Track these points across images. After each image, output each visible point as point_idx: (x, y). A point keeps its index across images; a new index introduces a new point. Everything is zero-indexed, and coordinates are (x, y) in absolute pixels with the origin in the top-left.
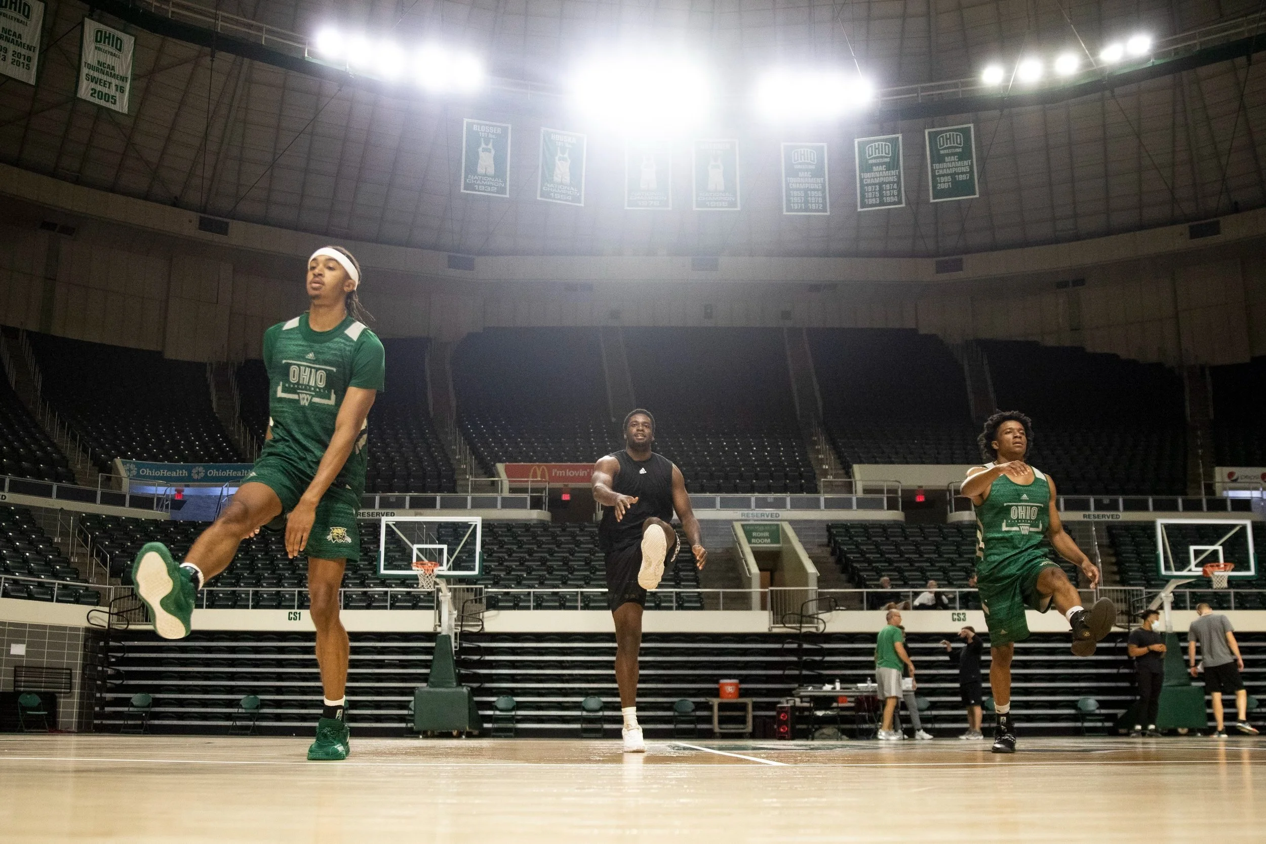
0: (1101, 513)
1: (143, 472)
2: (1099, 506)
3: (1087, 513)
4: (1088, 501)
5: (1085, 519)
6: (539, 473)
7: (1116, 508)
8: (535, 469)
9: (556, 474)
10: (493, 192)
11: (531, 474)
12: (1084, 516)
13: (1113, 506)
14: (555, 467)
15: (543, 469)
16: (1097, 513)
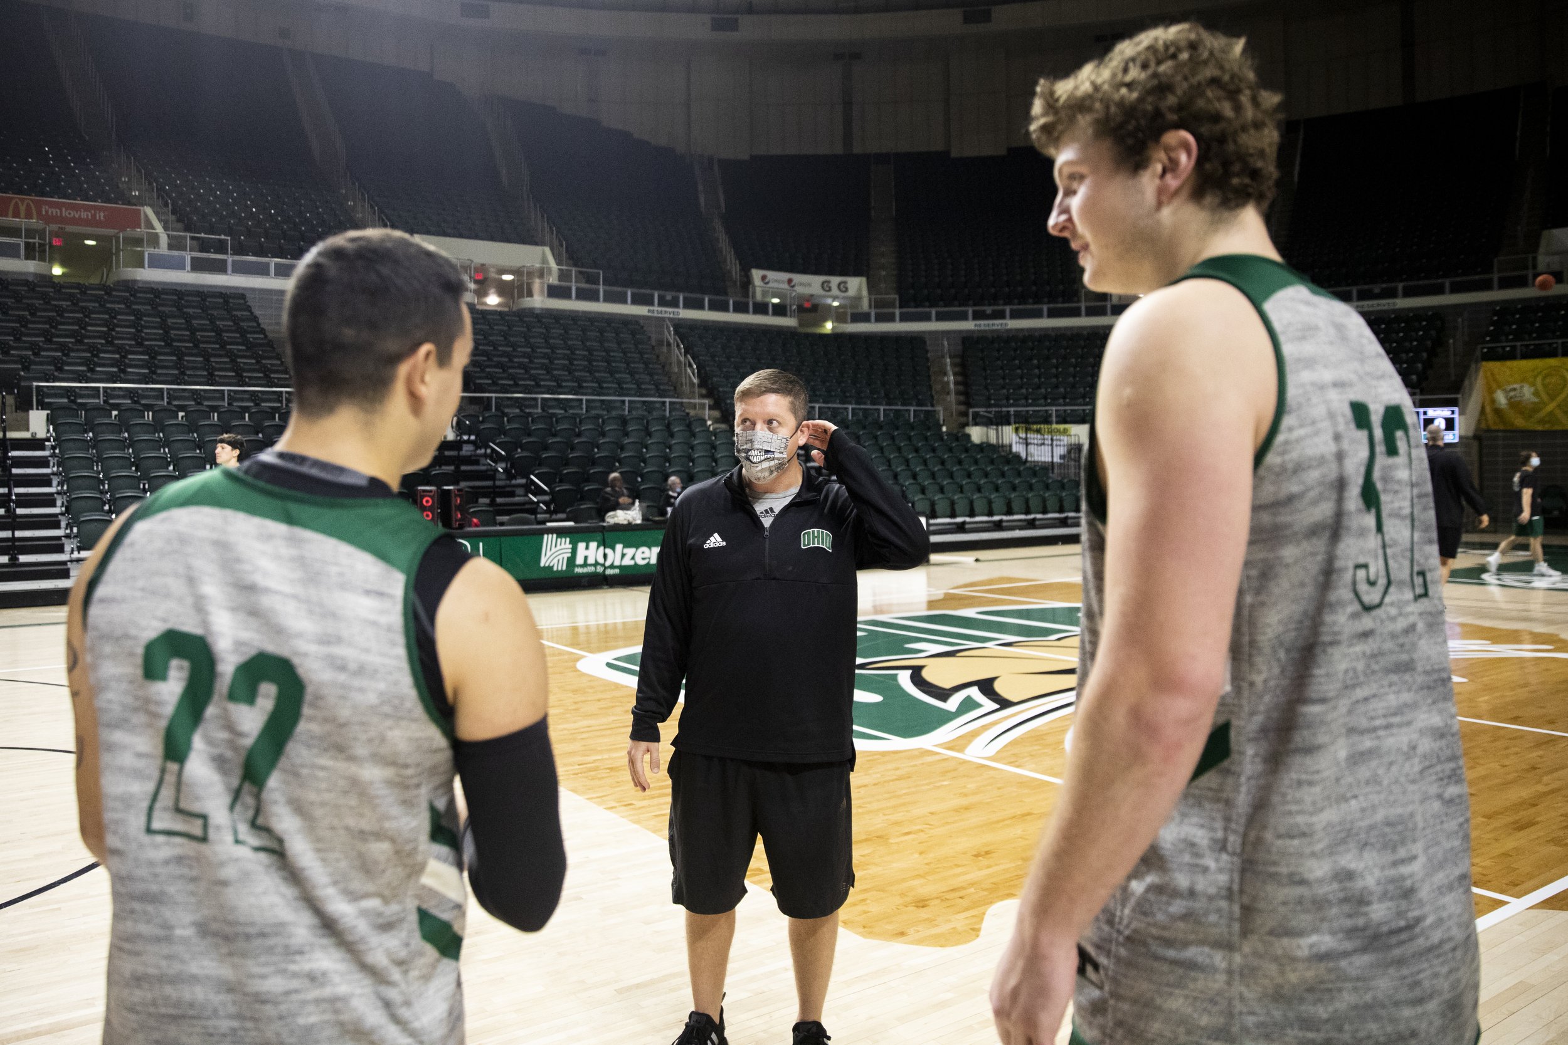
0: (664, 309)
2: (663, 303)
3: (651, 308)
4: (652, 296)
5: (650, 314)
6: (23, 209)
7: (676, 305)
8: (16, 204)
9: (47, 212)
11: (10, 212)
12: (649, 311)
13: (674, 304)
14: (46, 203)
15: (28, 205)
16: (660, 309)
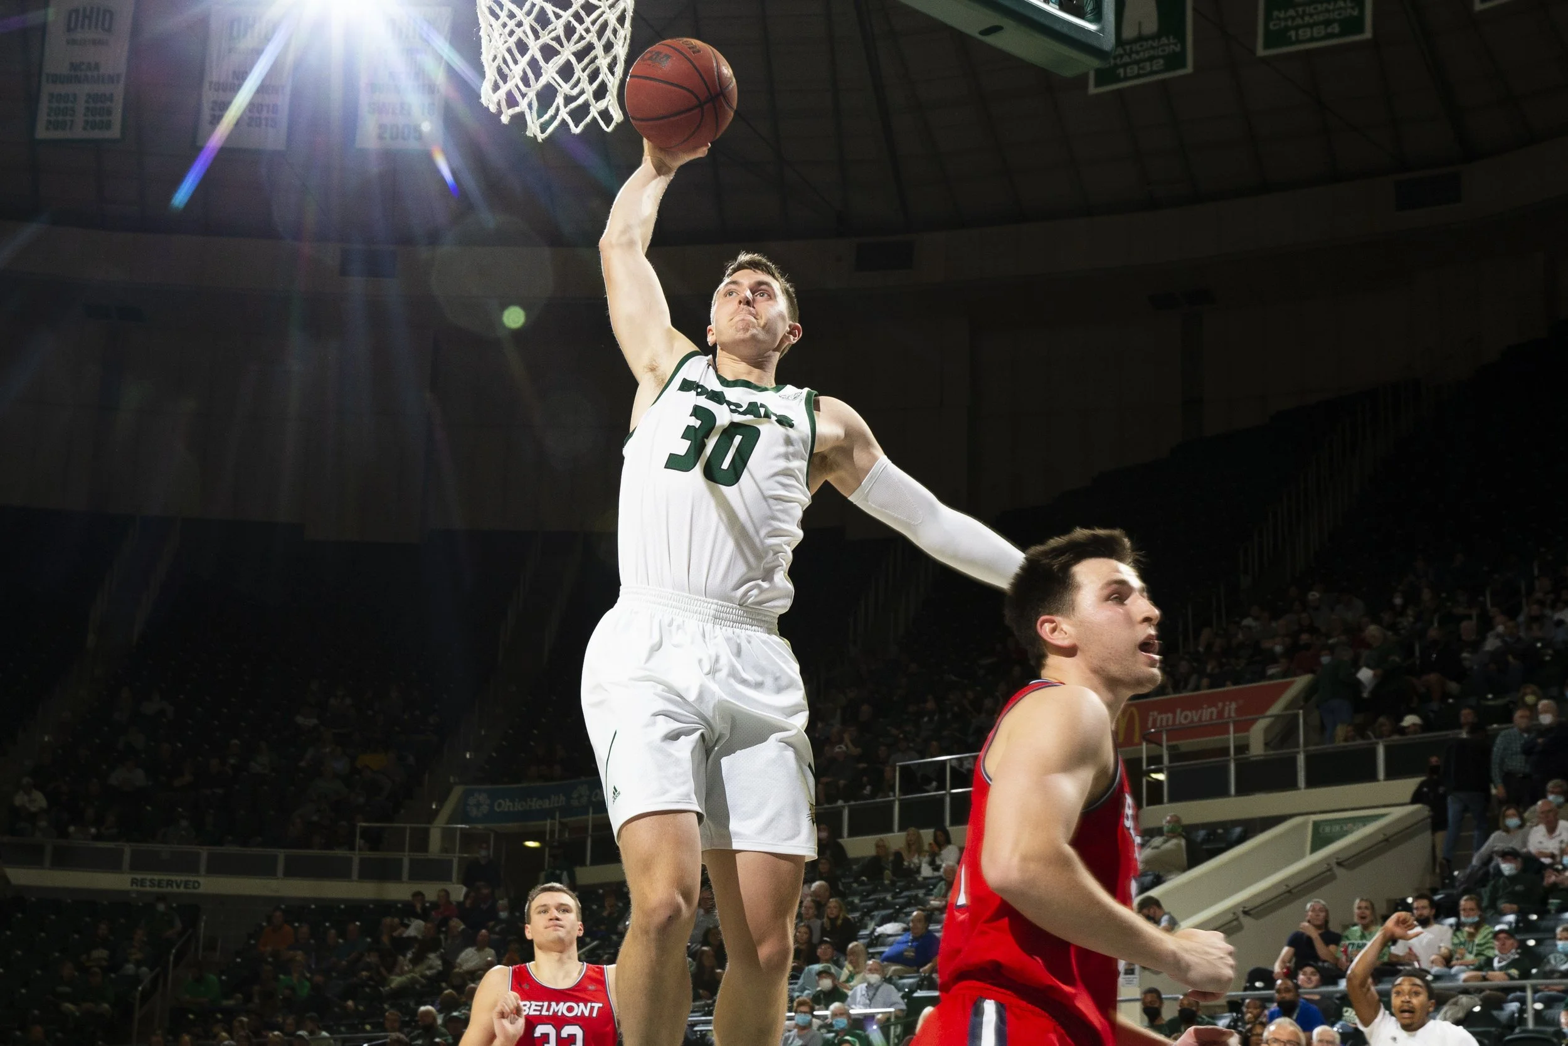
1: (500, 805)
9: (1155, 723)
10: (1156, 72)
14: (1155, 706)
